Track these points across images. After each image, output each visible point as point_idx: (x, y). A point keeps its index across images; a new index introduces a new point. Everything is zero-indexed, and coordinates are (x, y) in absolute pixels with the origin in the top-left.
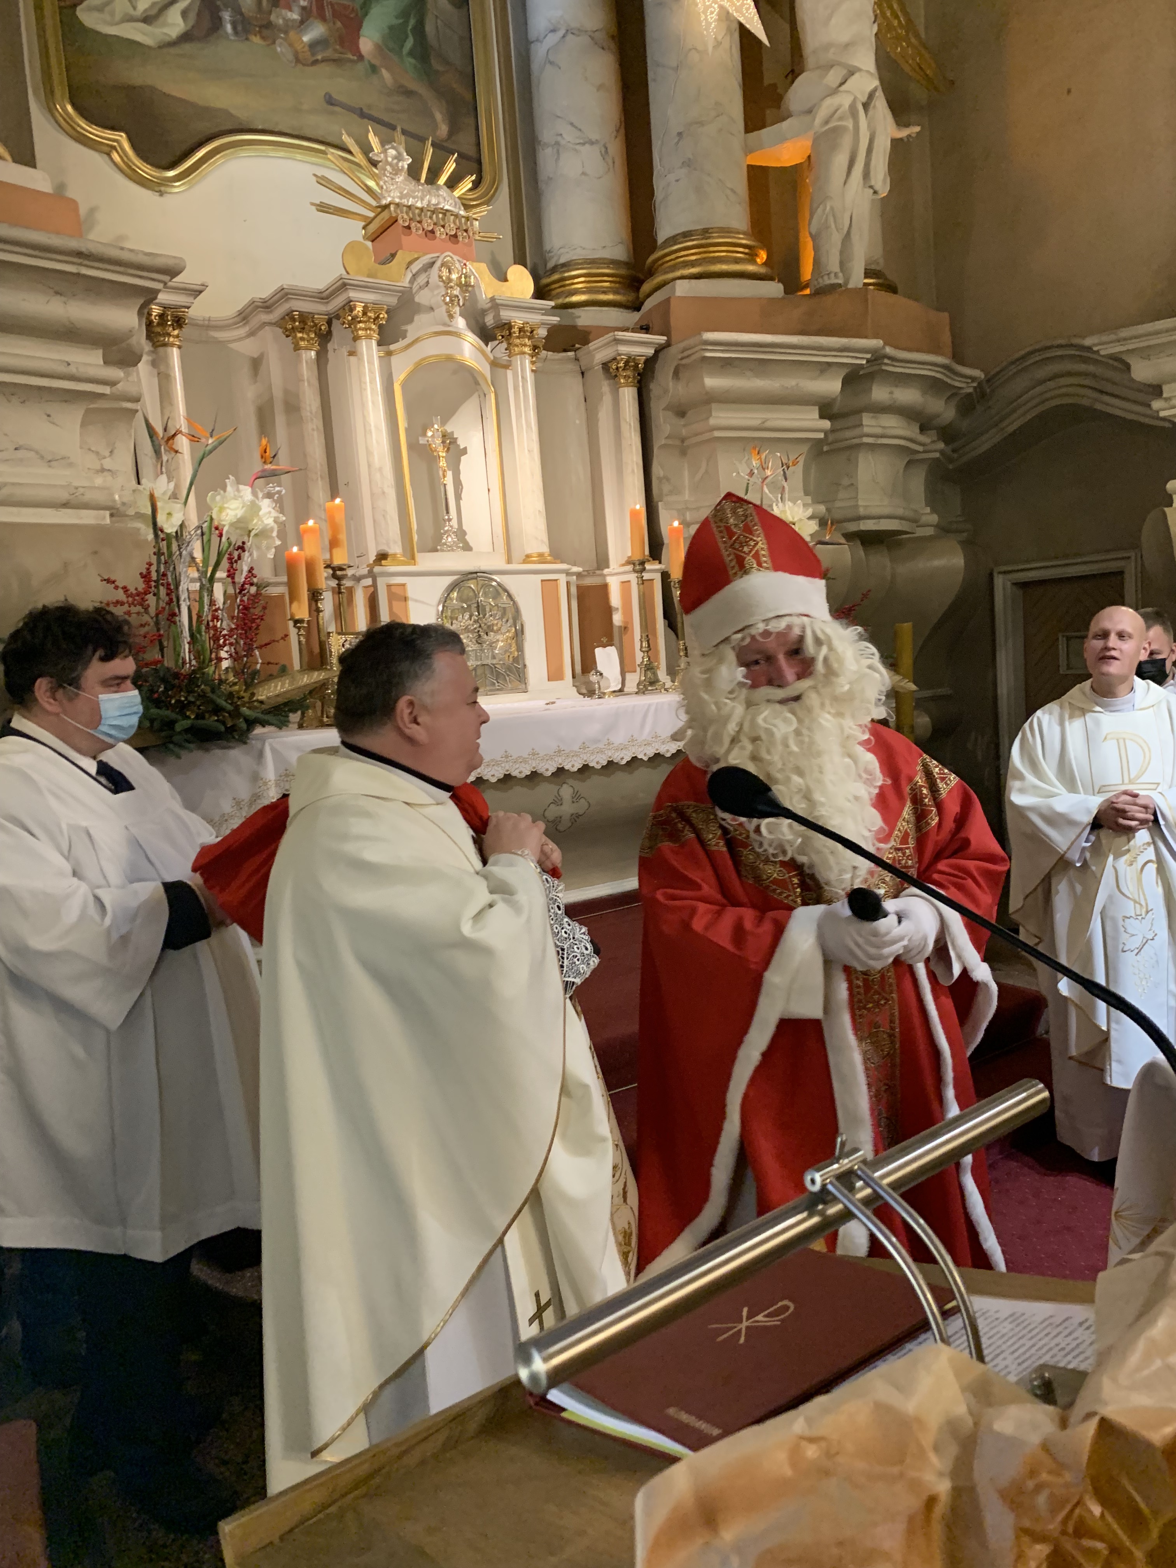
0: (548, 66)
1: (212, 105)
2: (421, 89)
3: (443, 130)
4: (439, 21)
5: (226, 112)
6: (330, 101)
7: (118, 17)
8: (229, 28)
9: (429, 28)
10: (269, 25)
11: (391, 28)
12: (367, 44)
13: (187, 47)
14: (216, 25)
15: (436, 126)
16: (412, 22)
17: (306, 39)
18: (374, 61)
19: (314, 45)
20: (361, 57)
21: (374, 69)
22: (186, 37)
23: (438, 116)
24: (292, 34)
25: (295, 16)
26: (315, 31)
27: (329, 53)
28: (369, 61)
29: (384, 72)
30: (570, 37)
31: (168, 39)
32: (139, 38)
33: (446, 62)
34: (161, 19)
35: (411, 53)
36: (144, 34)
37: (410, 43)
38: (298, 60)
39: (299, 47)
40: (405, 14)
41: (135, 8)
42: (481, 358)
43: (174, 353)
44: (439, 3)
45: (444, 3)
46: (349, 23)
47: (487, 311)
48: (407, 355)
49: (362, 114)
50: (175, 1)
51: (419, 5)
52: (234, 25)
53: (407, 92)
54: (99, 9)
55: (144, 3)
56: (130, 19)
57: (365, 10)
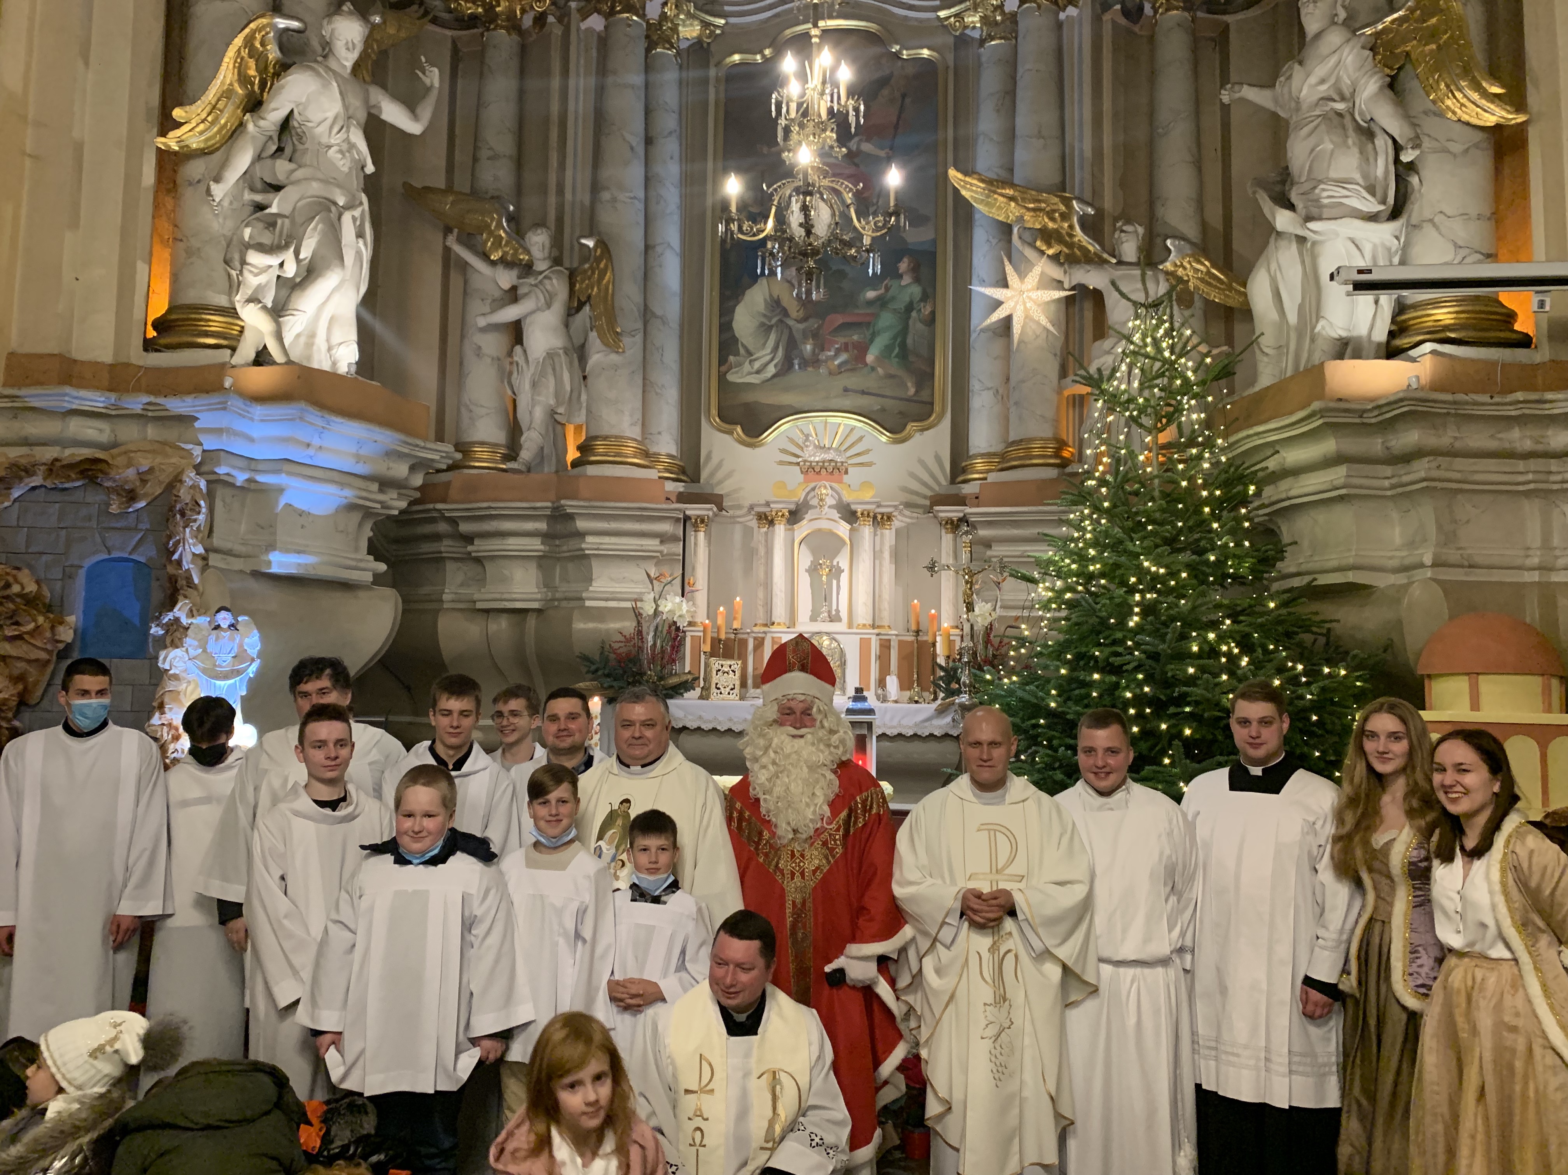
2: (900, 373)
3: (912, 391)
5: (791, 406)
6: (846, 390)
7: (744, 374)
8: (797, 367)
9: (909, 341)
10: (818, 361)
11: (886, 346)
12: (870, 358)
13: (775, 380)
14: (791, 366)
15: (907, 389)
16: (899, 340)
17: (836, 363)
18: (873, 365)
19: (840, 366)
20: (866, 365)
21: (873, 369)
22: (774, 376)
23: (909, 384)
24: (829, 363)
25: (832, 353)
26: (844, 357)
27: (849, 367)
28: (871, 366)
31: (767, 378)
32: (753, 381)
34: (765, 370)
35: (896, 356)
36: (755, 379)
38: (830, 374)
39: (832, 367)
41: (753, 368)
42: (843, 529)
43: (701, 535)
44: (916, 327)
45: (920, 326)
46: (862, 350)
47: (848, 505)
48: (803, 529)
49: (863, 393)
50: (772, 360)
51: (904, 331)
52: (799, 365)
53: (891, 376)
54: (737, 372)
55: (757, 365)
56: (750, 373)
57: (872, 341)
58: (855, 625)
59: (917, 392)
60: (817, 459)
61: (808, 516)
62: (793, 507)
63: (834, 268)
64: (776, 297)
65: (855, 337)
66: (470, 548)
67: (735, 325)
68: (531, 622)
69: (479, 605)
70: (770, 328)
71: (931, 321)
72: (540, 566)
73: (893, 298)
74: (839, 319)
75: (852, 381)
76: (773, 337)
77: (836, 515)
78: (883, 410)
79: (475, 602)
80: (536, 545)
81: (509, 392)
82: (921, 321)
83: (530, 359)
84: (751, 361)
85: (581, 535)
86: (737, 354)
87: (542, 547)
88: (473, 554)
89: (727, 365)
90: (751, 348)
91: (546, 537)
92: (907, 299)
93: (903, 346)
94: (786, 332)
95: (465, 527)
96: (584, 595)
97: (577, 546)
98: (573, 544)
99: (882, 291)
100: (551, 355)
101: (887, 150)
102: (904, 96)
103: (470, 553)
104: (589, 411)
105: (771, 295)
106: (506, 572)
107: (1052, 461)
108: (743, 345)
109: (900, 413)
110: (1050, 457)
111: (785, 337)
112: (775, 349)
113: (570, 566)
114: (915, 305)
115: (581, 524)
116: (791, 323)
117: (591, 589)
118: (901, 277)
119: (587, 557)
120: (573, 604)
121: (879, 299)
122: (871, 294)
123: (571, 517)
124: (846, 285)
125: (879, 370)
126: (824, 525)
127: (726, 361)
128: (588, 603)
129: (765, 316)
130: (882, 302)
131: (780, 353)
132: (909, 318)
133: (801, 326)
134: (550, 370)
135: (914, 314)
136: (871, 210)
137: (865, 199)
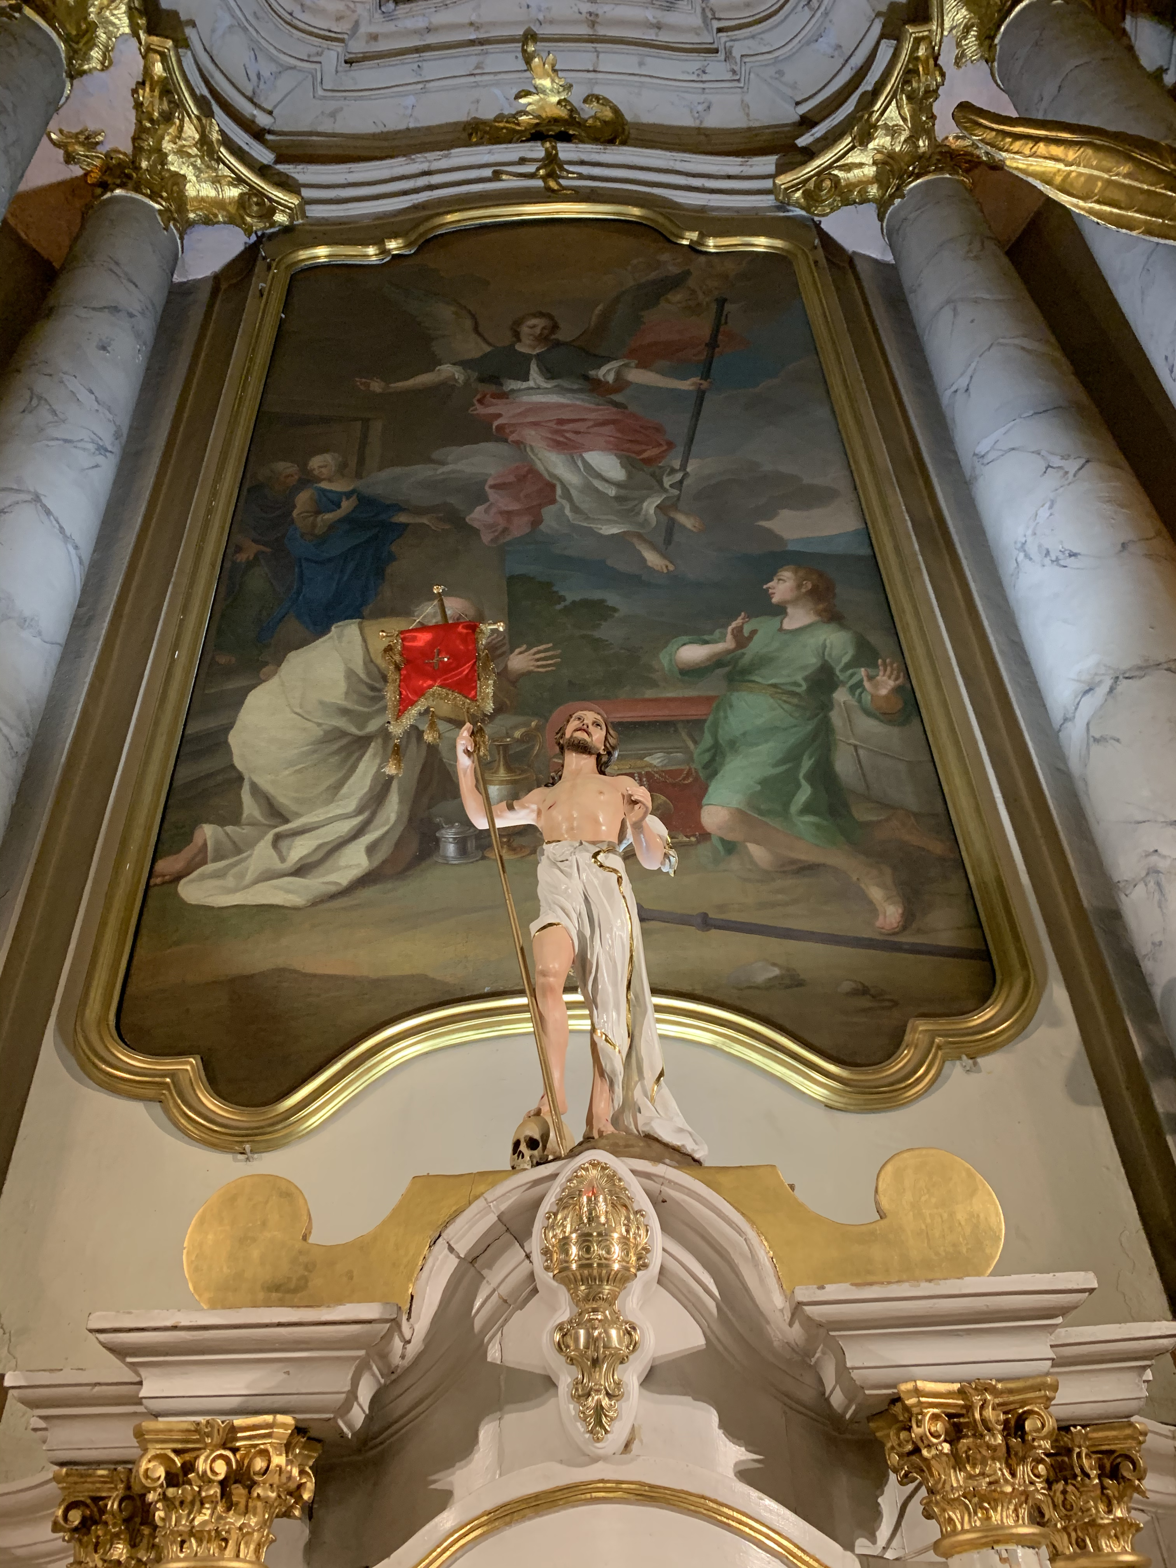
0: (1095, 748)
1: (395, 972)
2: (835, 857)
3: (889, 913)
4: (861, 752)
5: (423, 979)
7: (249, 877)
9: (844, 766)
11: (765, 782)
12: (715, 816)
13: (367, 894)
14: (428, 850)
15: (873, 910)
16: (807, 764)
18: (729, 837)
20: (705, 836)
21: (730, 847)
22: (367, 879)
23: (876, 894)
28: (722, 840)
29: (752, 847)
30: (1124, 684)
31: (333, 889)
32: (280, 900)
34: (328, 864)
35: (807, 809)
36: (288, 891)
37: (805, 793)
40: (793, 757)
41: (283, 859)
44: (858, 728)
45: (868, 725)
50: (359, 833)
51: (820, 739)
52: (460, 845)
53: (803, 869)
54: (219, 875)
55: (302, 849)
57: (712, 768)
59: (907, 916)
63: (571, 596)
65: (656, 761)
67: (236, 739)
70: (361, 743)
71: (903, 712)
73: (766, 661)
76: (367, 771)
78: (797, 981)
82: (868, 713)
84: (278, 838)
86: (231, 818)
89: (187, 853)
92: (813, 661)
93: (825, 777)
94: (415, 753)
99: (726, 644)
101: (695, 379)
102: (721, 302)
105: (368, 661)
108: (255, 790)
109: (863, 991)
111: (411, 766)
112: (373, 802)
114: (842, 677)
118: (780, 611)
121: (719, 662)
122: (693, 653)
124: (609, 633)
125: (757, 851)
127: (187, 837)
129: (345, 711)
130: (731, 670)
131: (391, 811)
132: (826, 706)
135: (841, 696)
136: (667, 481)
137: (648, 461)
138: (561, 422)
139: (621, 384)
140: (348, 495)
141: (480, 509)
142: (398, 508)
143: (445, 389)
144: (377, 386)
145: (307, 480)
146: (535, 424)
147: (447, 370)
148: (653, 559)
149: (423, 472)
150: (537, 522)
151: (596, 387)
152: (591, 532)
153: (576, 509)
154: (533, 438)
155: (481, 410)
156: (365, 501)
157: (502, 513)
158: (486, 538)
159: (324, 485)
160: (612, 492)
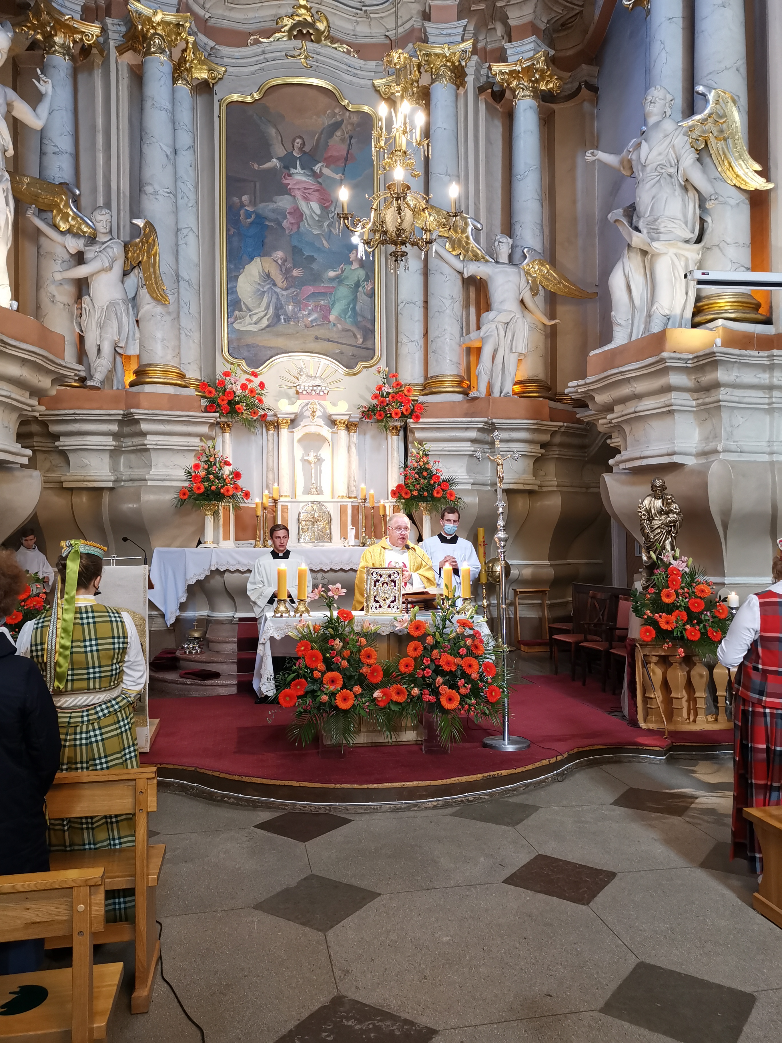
1: (274, 346)
2: (353, 328)
3: (361, 341)
5: (279, 348)
6: (317, 338)
7: (246, 324)
8: (283, 321)
9: (358, 308)
10: (297, 317)
11: (342, 310)
12: (332, 317)
13: (268, 329)
14: (279, 320)
16: (351, 306)
17: (310, 319)
18: (335, 322)
19: (312, 321)
20: (330, 322)
21: (334, 325)
22: (268, 326)
23: (358, 336)
24: (305, 319)
25: (307, 313)
26: (314, 316)
27: (318, 322)
28: (333, 323)
29: (339, 325)
30: (407, 305)
31: (262, 328)
32: (252, 329)
33: (364, 317)
34: (260, 322)
35: (350, 317)
37: (349, 313)
38: (306, 326)
39: (307, 323)
40: (349, 305)
41: (252, 320)
42: (326, 431)
43: (227, 435)
44: (363, 298)
46: (327, 311)
47: (330, 416)
48: (299, 432)
49: (329, 340)
50: (265, 315)
51: (355, 300)
52: (285, 319)
53: (347, 330)
54: (241, 323)
55: (255, 318)
56: (250, 324)
57: (333, 305)
58: (336, 496)
59: (363, 342)
60: (308, 384)
61: (302, 424)
62: (293, 417)
63: (307, 254)
64: (267, 272)
65: (322, 303)
66: (57, 443)
67: (238, 289)
68: (106, 497)
69: (65, 485)
70: (264, 292)
71: (372, 294)
72: (111, 457)
73: (347, 278)
74: (310, 289)
75: (321, 332)
76: (265, 300)
77: (321, 422)
78: (341, 353)
79: (62, 482)
80: (109, 441)
81: (78, 330)
82: (365, 294)
83: (96, 306)
84: (250, 316)
85: (143, 434)
86: (241, 310)
87: (114, 443)
88: (60, 448)
89: (233, 317)
90: (250, 307)
91: (116, 436)
92: (356, 279)
93: (354, 309)
94: (275, 297)
95: (54, 428)
96: (147, 477)
97: (141, 442)
98: (137, 441)
99: (339, 272)
100: (112, 304)
101: (340, 174)
102: (351, 138)
103: (57, 447)
104: (141, 346)
105: (263, 270)
106: (86, 461)
107: (457, 390)
108: (244, 303)
109: (353, 355)
110: (457, 387)
111: (274, 300)
112: (267, 308)
113: (133, 457)
114: (361, 283)
115: (144, 427)
116: (278, 290)
117: (151, 473)
118: (351, 263)
119: (147, 450)
120: (136, 484)
121: (337, 277)
122: (332, 274)
123: (137, 422)
124: (314, 266)
126: (313, 429)
127: (233, 314)
128: (149, 483)
129: (259, 284)
130: (339, 279)
131: (271, 311)
132: (357, 292)
133: (285, 293)
134: (113, 315)
135: (360, 289)
136: (331, 216)
137: (327, 208)
138: (305, 189)
139: (321, 174)
140: (253, 212)
141: (285, 221)
142: (266, 218)
143: (274, 169)
144: (256, 167)
145: (242, 205)
146: (299, 189)
147: (275, 162)
148: (325, 243)
149: (271, 206)
150: (299, 227)
151: (315, 175)
152: (312, 232)
153: (308, 224)
154: (298, 194)
155: (285, 181)
156: (258, 216)
157: (290, 223)
158: (287, 232)
159: (247, 208)
160: (317, 219)
